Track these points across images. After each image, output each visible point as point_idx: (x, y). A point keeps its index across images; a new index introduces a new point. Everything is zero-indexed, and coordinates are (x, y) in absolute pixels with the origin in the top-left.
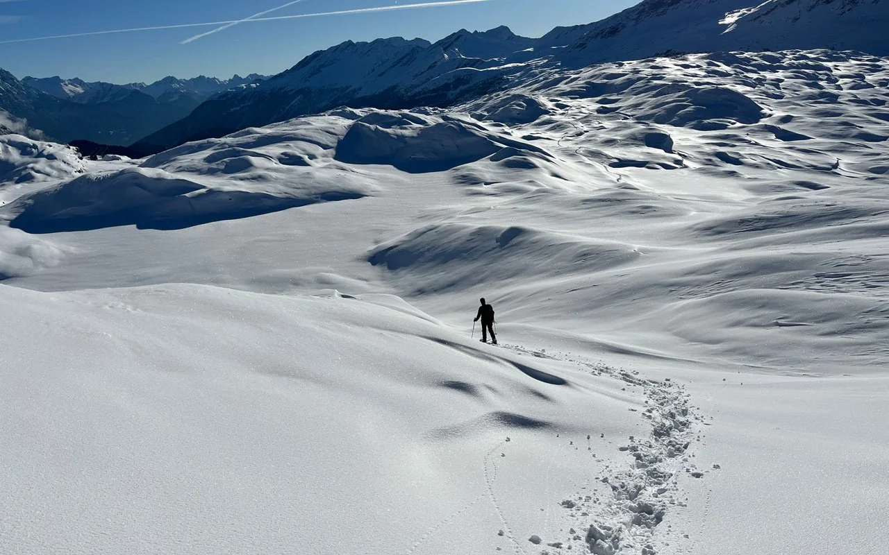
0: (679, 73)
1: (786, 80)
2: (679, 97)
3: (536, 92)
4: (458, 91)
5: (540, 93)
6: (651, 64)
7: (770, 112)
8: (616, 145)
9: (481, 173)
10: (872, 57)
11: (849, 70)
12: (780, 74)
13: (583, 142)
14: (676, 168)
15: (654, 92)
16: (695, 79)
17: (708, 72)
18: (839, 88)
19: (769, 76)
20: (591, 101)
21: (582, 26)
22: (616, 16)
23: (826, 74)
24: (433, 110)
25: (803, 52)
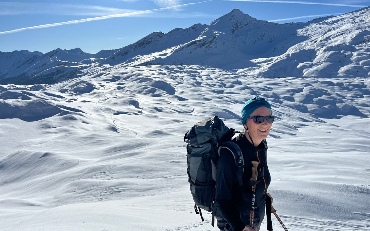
0: (148, 73)
1: (185, 77)
2: (146, 83)
3: (92, 79)
4: (58, 76)
5: (94, 79)
6: (138, 69)
7: (177, 90)
8: (118, 105)
9: (51, 123)
10: (213, 68)
11: (206, 73)
12: (183, 74)
13: (106, 103)
14: (138, 114)
15: (139, 81)
16: (154, 76)
17: (159, 73)
18: (202, 80)
19: (180, 75)
20: (115, 83)
21: (113, 50)
22: (126, 47)
23: (198, 75)
24: (45, 85)
25: (191, 66)
